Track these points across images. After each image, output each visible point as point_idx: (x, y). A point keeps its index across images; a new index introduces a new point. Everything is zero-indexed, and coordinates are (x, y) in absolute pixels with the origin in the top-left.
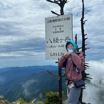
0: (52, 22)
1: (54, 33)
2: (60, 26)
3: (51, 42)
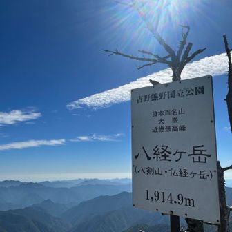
0: (150, 99)
1: (155, 130)
2: (174, 112)
3: (149, 158)
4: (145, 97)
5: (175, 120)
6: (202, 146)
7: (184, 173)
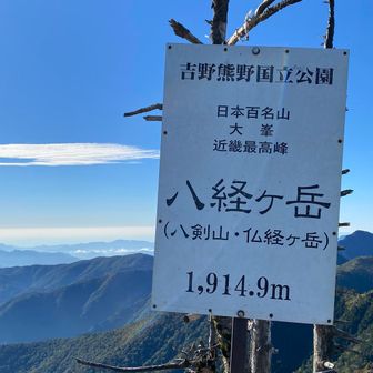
0: (215, 75)
1: (219, 146)
2: (267, 113)
4: (203, 68)
5: (267, 130)
6: (317, 186)
7: (274, 238)
